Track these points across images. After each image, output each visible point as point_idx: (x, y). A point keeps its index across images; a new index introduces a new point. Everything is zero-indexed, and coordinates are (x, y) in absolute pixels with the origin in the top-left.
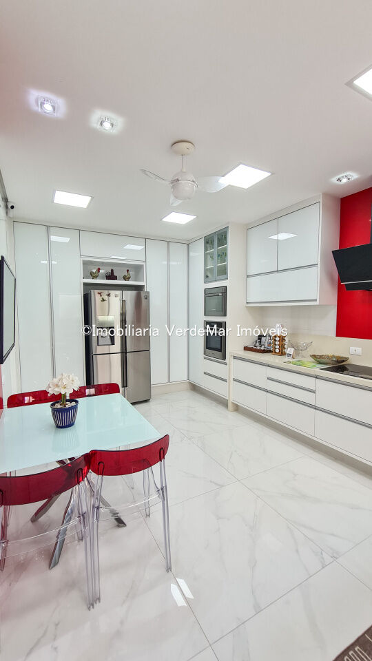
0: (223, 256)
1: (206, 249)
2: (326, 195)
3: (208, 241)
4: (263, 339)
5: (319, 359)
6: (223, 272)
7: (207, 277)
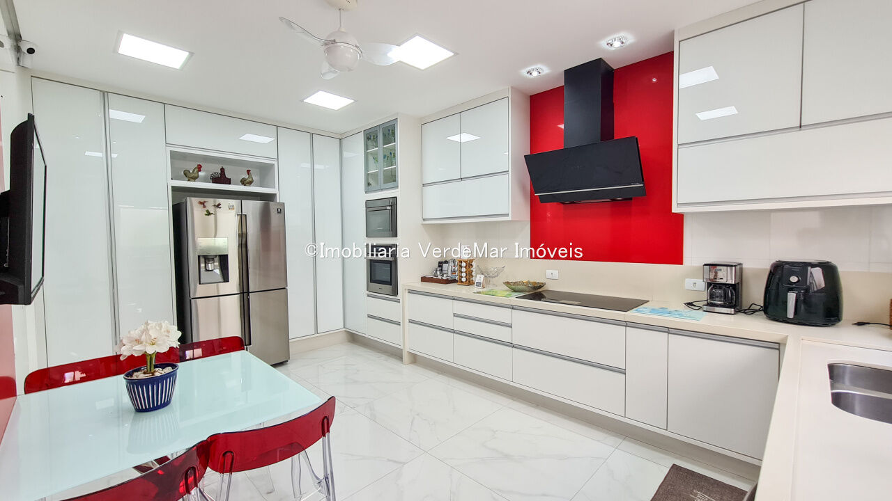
0: (391, 157)
1: (367, 148)
2: (515, 90)
3: (370, 137)
4: (445, 266)
5: (514, 287)
6: (392, 178)
7: (369, 184)
